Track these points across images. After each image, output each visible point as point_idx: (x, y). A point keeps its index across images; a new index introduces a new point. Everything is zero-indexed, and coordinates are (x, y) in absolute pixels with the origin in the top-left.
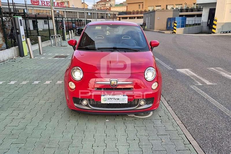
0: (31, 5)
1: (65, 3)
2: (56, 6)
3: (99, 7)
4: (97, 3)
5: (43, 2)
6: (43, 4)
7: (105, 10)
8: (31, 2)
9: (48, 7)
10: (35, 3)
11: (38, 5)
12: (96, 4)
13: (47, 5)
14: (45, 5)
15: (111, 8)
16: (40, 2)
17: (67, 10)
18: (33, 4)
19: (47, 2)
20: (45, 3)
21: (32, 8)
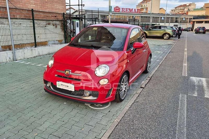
0: (113, 11)
1: (144, 9)
2: (133, 12)
3: (176, 12)
4: (176, 8)
5: (123, 9)
6: (123, 11)
7: (181, 14)
8: (114, 9)
9: (127, 13)
10: (117, 10)
11: (119, 11)
12: (174, 9)
13: (126, 11)
14: (124, 12)
15: (189, 12)
16: (121, 9)
17: (142, 16)
18: (115, 11)
19: (126, 9)
20: (125, 10)
21: (114, 14)
